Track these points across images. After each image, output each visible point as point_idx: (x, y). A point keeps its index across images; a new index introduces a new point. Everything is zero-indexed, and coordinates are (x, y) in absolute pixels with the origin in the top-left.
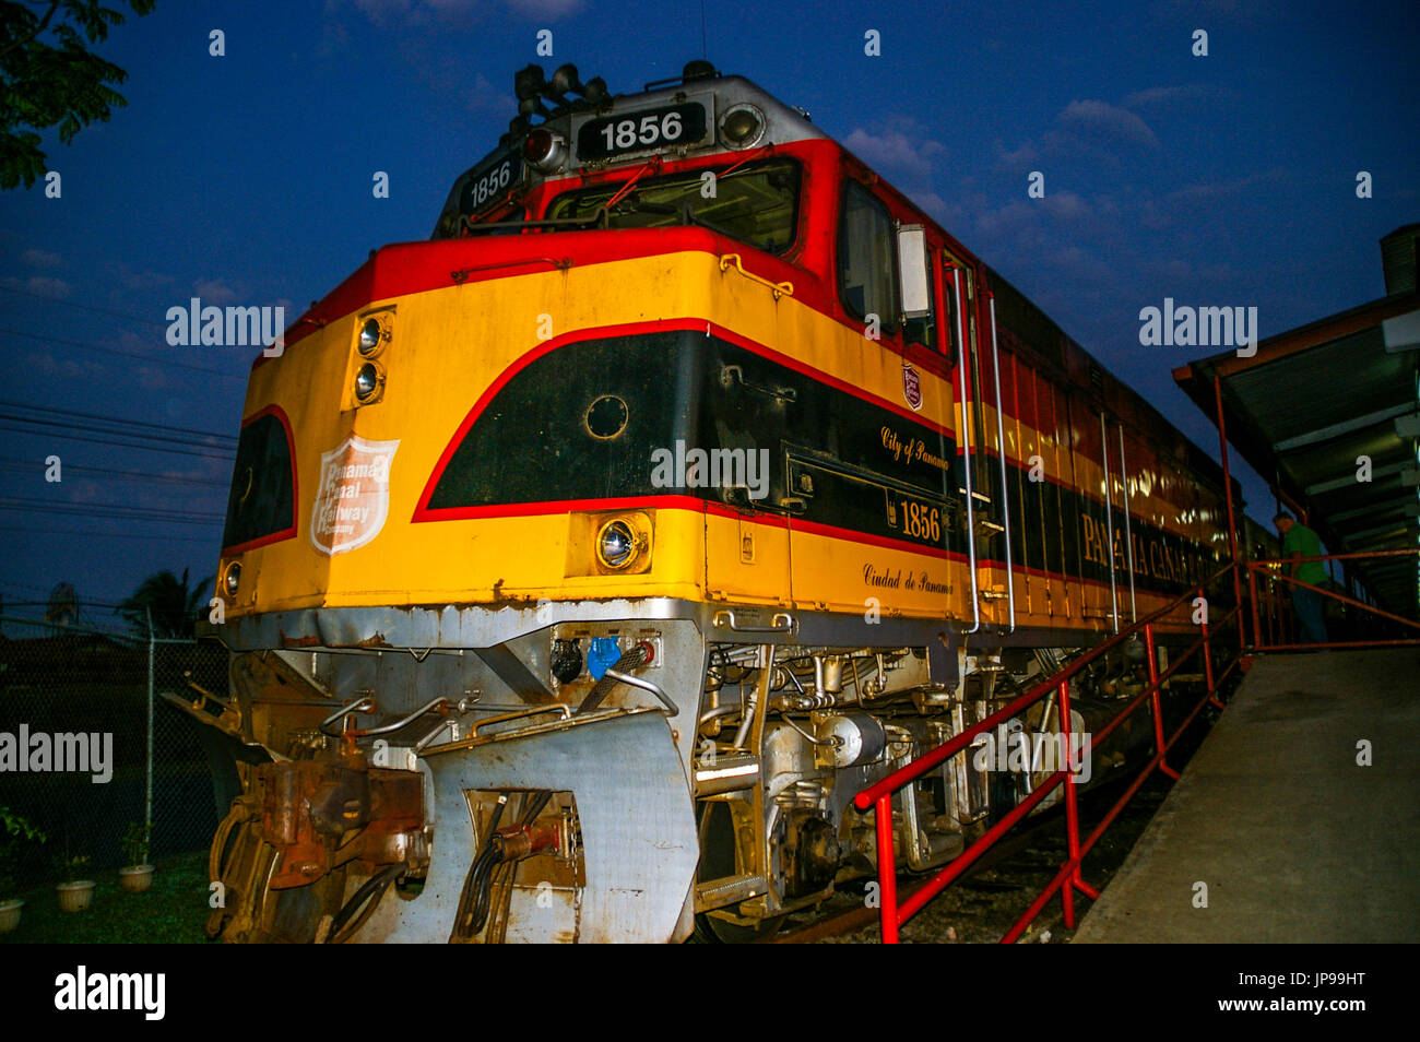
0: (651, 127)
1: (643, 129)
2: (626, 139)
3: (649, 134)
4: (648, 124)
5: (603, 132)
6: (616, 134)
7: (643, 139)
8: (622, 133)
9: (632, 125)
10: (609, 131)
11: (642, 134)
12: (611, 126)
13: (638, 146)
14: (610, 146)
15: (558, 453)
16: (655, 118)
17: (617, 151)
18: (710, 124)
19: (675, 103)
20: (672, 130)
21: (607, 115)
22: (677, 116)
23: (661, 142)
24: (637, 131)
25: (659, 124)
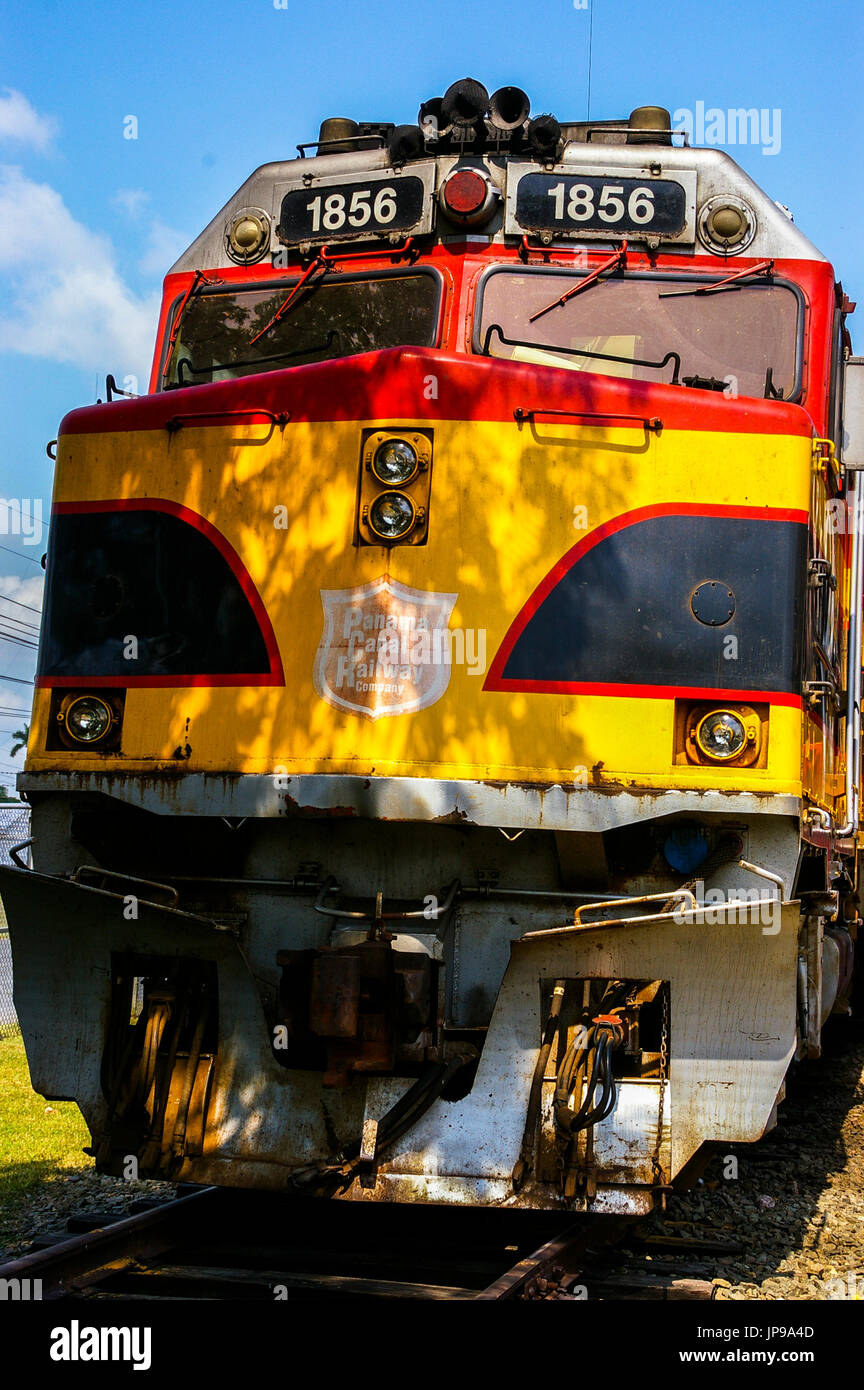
0: (614, 201)
1: (604, 201)
2: (581, 209)
3: (611, 209)
4: (611, 195)
5: (551, 192)
6: (567, 200)
7: (602, 214)
8: (576, 201)
9: (590, 192)
10: (558, 192)
11: (602, 208)
12: (561, 187)
13: (595, 223)
14: (559, 215)
15: (659, 635)
16: (620, 190)
17: (568, 222)
18: (690, 216)
19: (647, 175)
20: (641, 211)
21: (557, 169)
22: (650, 194)
23: (625, 224)
24: (596, 201)
25: (625, 198)
